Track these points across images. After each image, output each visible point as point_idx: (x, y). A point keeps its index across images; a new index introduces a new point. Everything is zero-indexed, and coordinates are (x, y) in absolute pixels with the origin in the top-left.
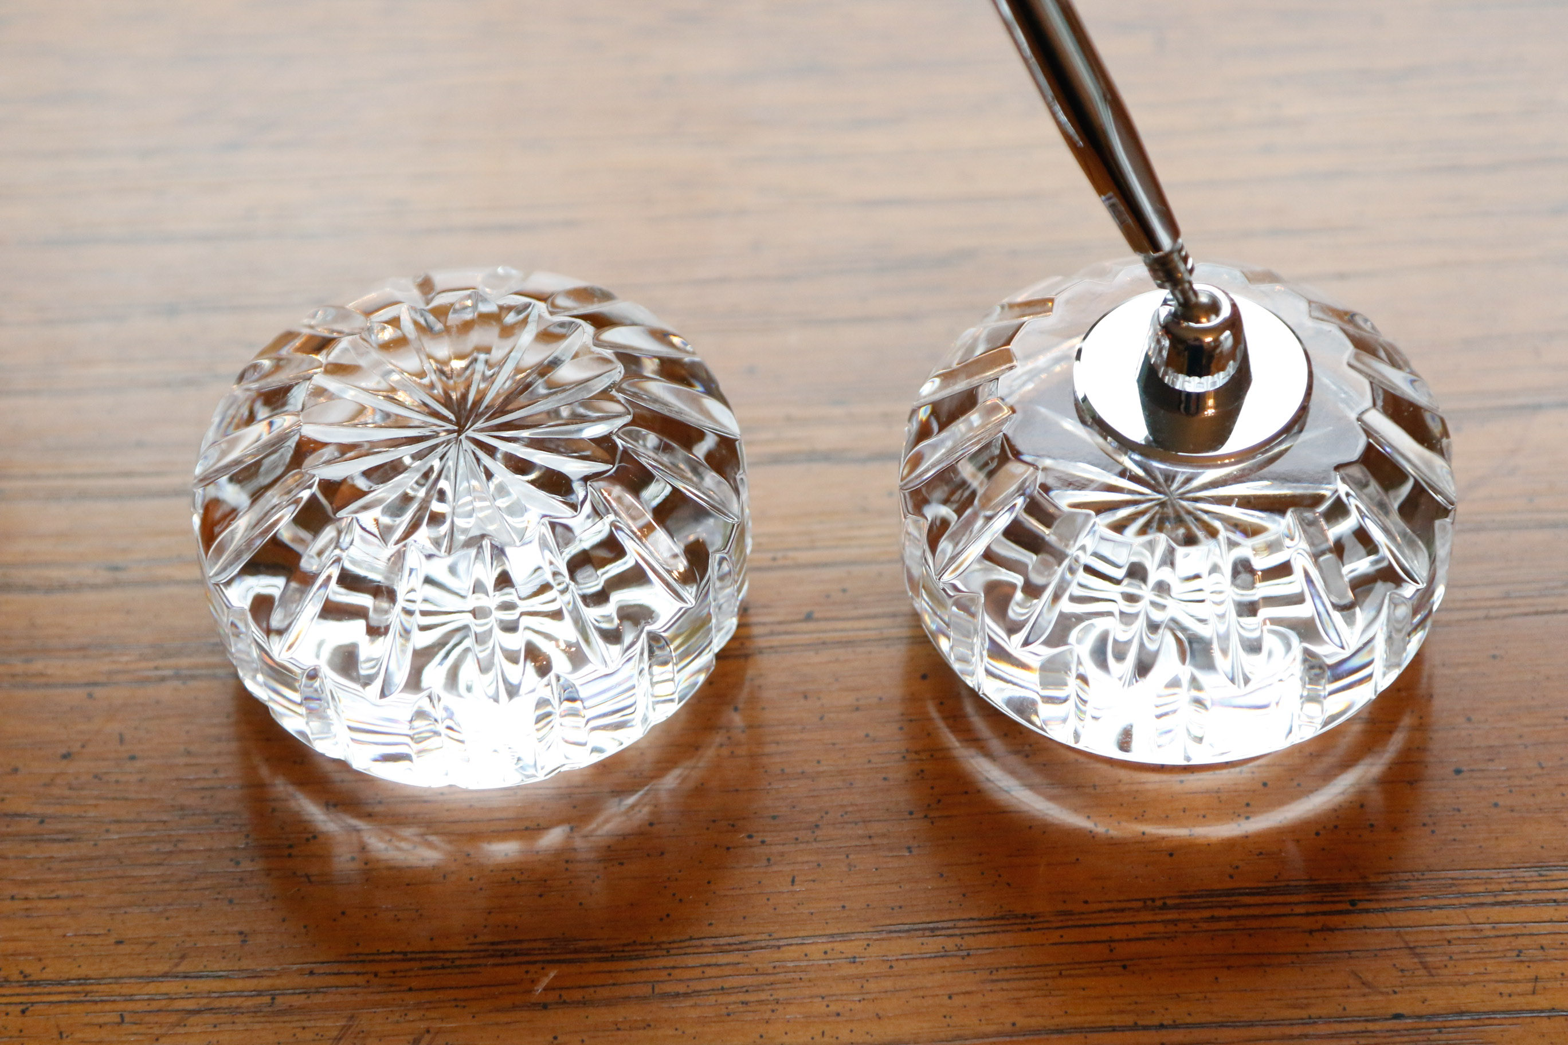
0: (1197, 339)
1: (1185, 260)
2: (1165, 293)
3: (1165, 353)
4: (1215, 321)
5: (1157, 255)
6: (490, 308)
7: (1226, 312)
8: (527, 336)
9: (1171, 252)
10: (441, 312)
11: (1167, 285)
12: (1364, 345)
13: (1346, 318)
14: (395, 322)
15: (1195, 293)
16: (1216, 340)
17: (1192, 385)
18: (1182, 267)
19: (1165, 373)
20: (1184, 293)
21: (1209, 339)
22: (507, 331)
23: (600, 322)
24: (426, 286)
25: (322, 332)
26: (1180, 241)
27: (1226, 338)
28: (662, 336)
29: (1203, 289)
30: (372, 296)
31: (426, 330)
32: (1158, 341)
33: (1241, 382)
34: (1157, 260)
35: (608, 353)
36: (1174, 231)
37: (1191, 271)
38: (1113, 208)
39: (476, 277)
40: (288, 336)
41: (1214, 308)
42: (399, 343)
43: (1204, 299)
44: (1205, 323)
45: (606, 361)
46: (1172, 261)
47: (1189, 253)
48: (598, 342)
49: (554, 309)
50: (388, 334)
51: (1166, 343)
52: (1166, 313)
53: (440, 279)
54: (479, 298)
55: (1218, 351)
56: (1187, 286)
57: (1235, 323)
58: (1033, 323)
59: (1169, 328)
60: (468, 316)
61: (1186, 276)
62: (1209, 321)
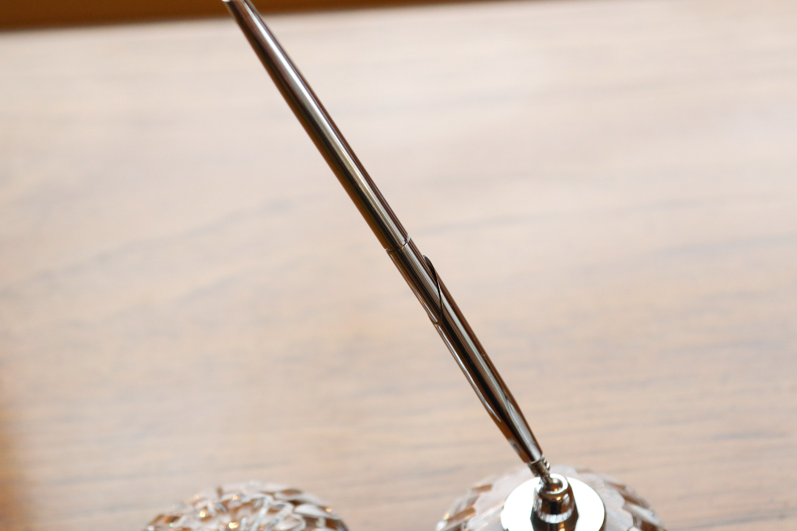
0: (554, 499)
1: (546, 464)
2: (539, 479)
3: (540, 506)
4: (561, 490)
5: (533, 462)
6: (247, 500)
7: (565, 487)
8: (263, 511)
9: (539, 462)
10: (225, 504)
11: (539, 475)
12: (629, 499)
13: (621, 488)
14: (206, 508)
15: (552, 479)
16: (562, 499)
17: (552, 519)
18: (544, 467)
19: (541, 515)
20: (546, 479)
21: (559, 499)
22: (255, 510)
23: (296, 503)
24: (220, 492)
25: (175, 514)
26: (543, 456)
27: (566, 498)
28: (323, 508)
29: (555, 477)
30: (197, 497)
31: (220, 512)
32: (537, 501)
33: (575, 517)
34: (533, 465)
35: (298, 517)
36: (541, 452)
37: (549, 469)
38: (515, 446)
39: (242, 487)
40: (160, 517)
41: (560, 485)
42: (208, 518)
43: (555, 481)
44: (557, 492)
45: (297, 520)
46: (540, 465)
47: (548, 461)
48: (294, 512)
49: (275, 499)
50: (203, 515)
51: (541, 501)
52: (540, 488)
53: (226, 488)
54: (241, 495)
55: (563, 504)
56: (547, 476)
57: (569, 491)
58: (483, 495)
59: (541, 494)
60: (237, 504)
61: (547, 471)
62: (558, 490)
